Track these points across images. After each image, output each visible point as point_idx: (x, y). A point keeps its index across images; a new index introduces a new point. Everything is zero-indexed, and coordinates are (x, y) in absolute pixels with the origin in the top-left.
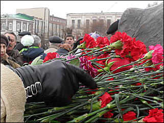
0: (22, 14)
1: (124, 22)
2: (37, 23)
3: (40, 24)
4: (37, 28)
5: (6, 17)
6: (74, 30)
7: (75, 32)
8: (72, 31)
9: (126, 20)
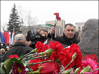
0: (49, 24)
1: (86, 29)
2: (58, 29)
3: (60, 29)
4: (58, 32)
5: (39, 26)
6: (80, 33)
7: (80, 34)
8: (78, 33)
9: (86, 28)
